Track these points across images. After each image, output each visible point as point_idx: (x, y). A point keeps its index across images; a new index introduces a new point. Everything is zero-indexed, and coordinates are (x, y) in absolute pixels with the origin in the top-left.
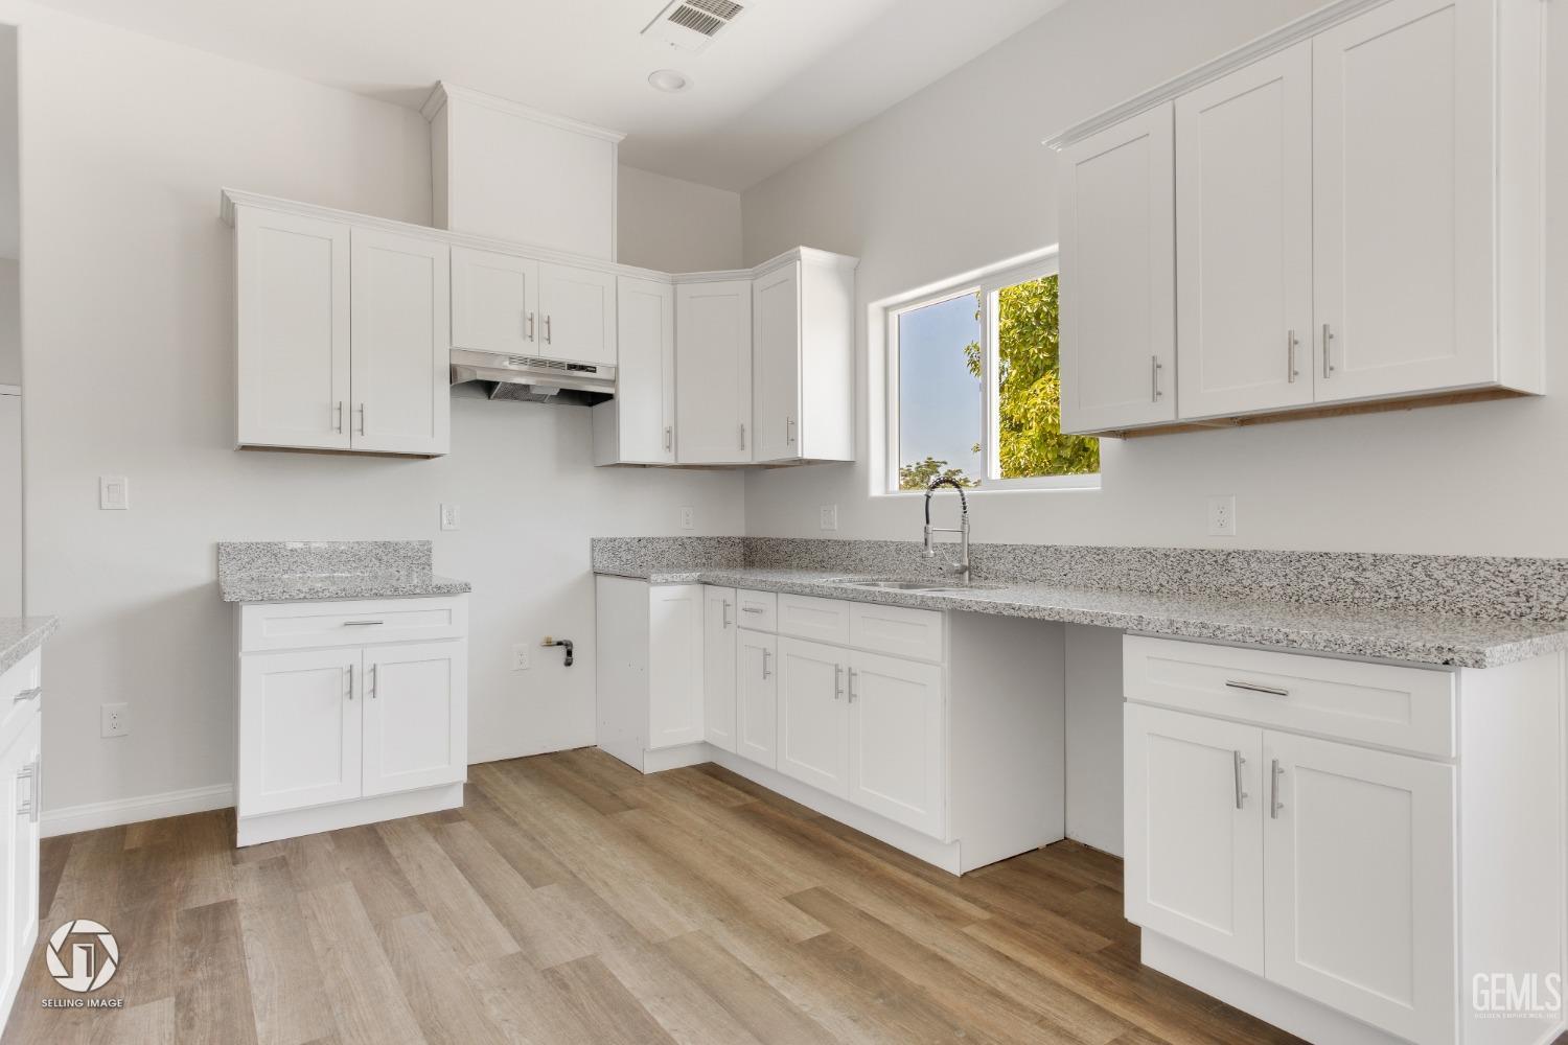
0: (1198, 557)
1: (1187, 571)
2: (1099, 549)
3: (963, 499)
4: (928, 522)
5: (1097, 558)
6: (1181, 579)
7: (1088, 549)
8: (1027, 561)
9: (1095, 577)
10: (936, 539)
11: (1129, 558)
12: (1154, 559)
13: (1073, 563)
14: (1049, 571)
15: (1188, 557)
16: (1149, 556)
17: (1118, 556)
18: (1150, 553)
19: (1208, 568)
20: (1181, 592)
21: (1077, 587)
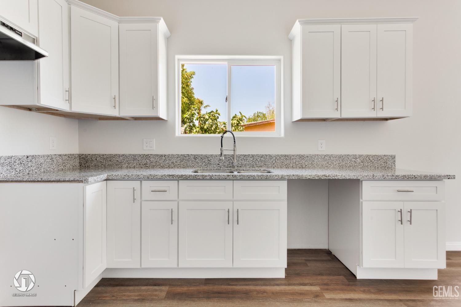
0: (317, 157)
1: (313, 161)
2: (286, 155)
3: (234, 138)
4: (222, 147)
5: (285, 158)
6: (312, 163)
7: (282, 156)
8: (258, 160)
9: (284, 164)
10: (225, 153)
11: (296, 158)
12: (304, 158)
13: (276, 160)
14: (267, 163)
15: (314, 157)
16: (302, 157)
17: (292, 157)
18: (303, 156)
19: (319, 160)
20: (312, 167)
21: (278, 168)
